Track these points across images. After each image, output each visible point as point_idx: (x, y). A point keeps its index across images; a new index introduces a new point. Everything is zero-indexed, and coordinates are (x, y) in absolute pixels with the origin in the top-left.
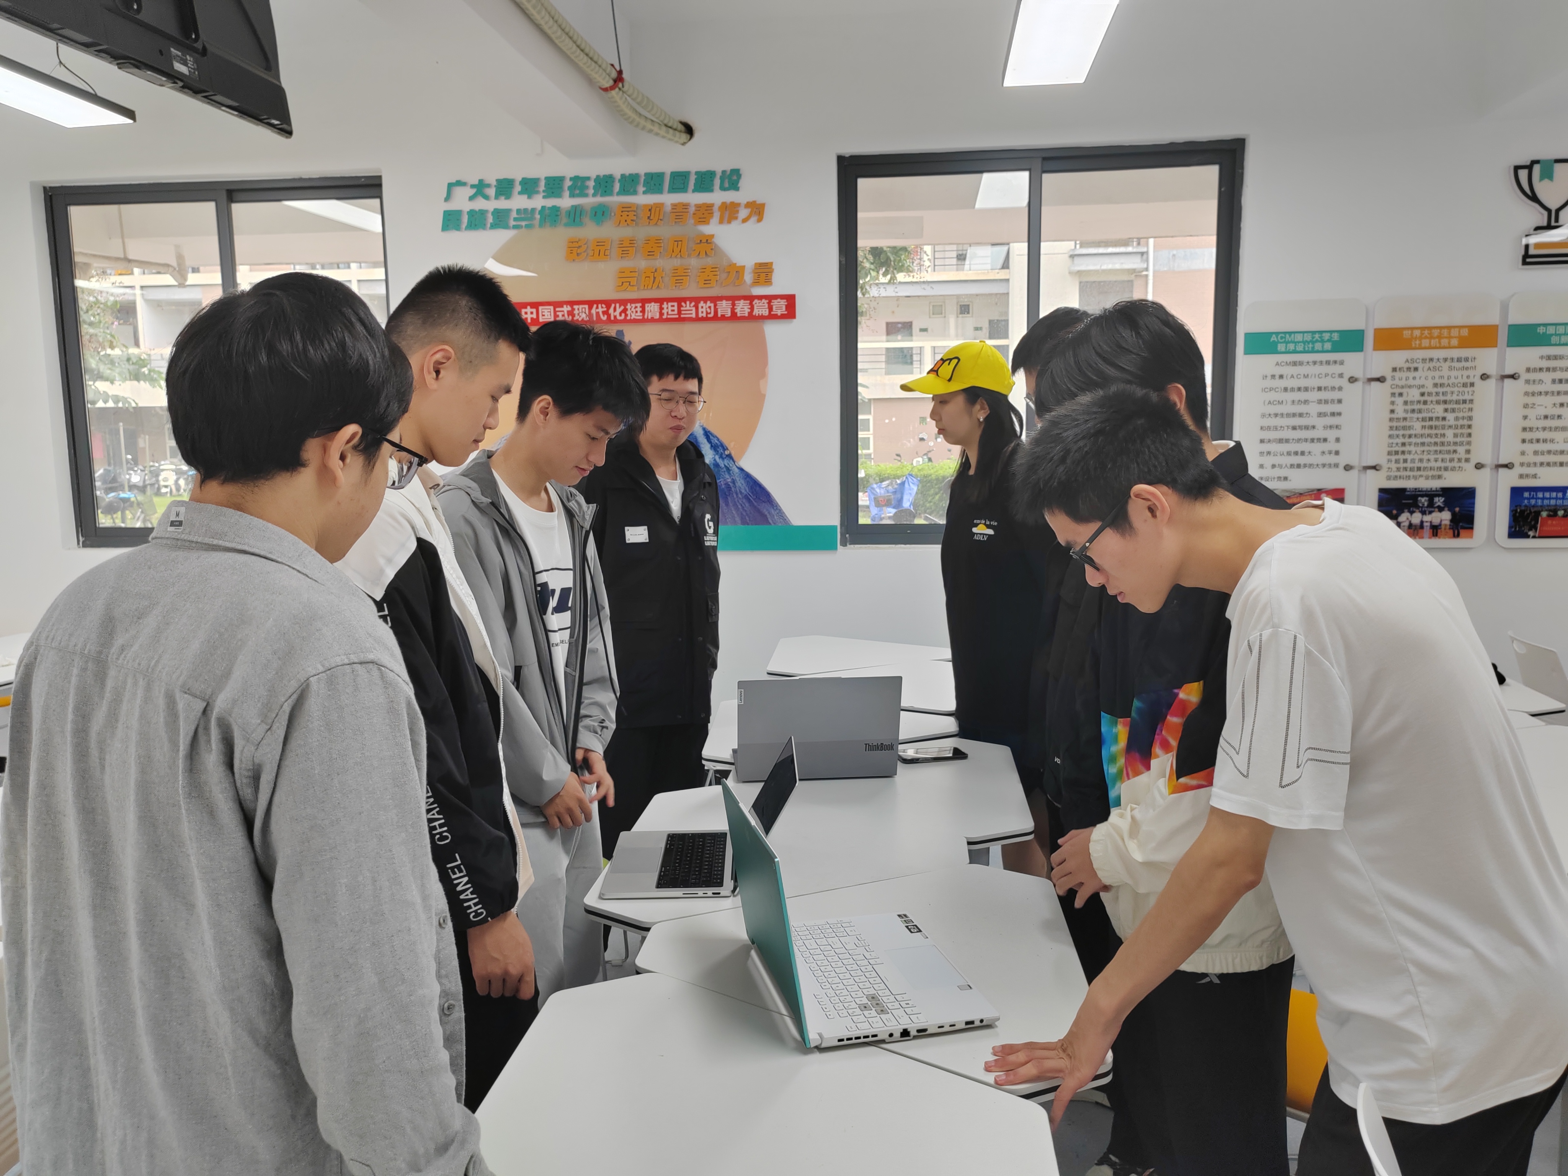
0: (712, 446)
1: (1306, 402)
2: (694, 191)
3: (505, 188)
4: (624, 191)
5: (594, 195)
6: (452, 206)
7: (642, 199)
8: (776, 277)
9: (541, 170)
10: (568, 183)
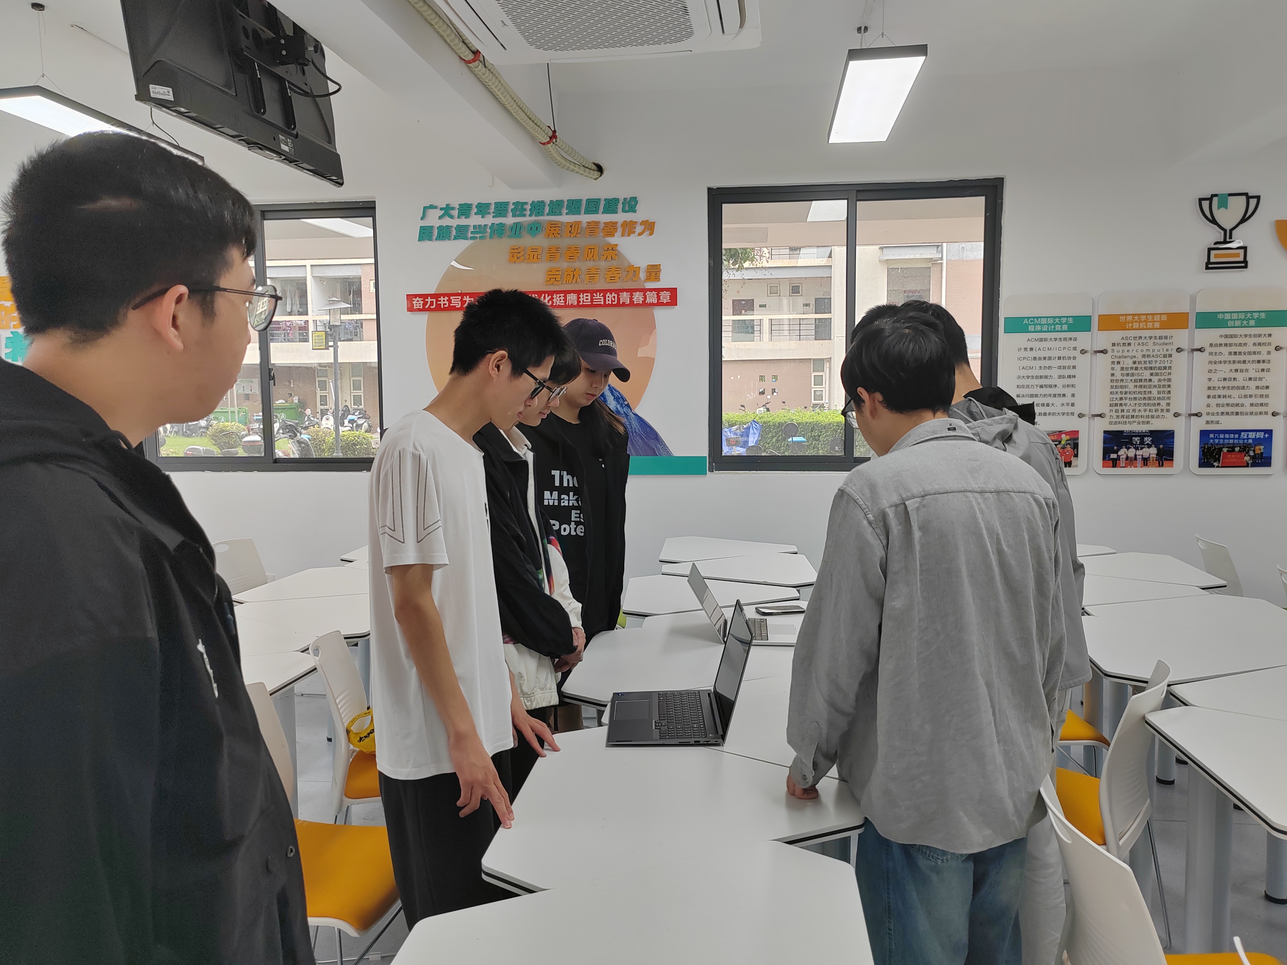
0: (614, 398)
1: (1050, 367)
2: (603, 213)
3: (465, 210)
4: (552, 212)
5: (530, 215)
6: (425, 223)
7: (565, 218)
8: (662, 275)
9: (492, 197)
10: (511, 207)
